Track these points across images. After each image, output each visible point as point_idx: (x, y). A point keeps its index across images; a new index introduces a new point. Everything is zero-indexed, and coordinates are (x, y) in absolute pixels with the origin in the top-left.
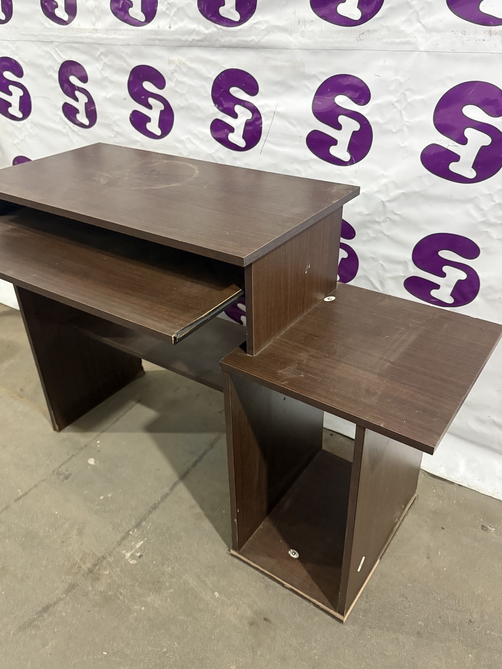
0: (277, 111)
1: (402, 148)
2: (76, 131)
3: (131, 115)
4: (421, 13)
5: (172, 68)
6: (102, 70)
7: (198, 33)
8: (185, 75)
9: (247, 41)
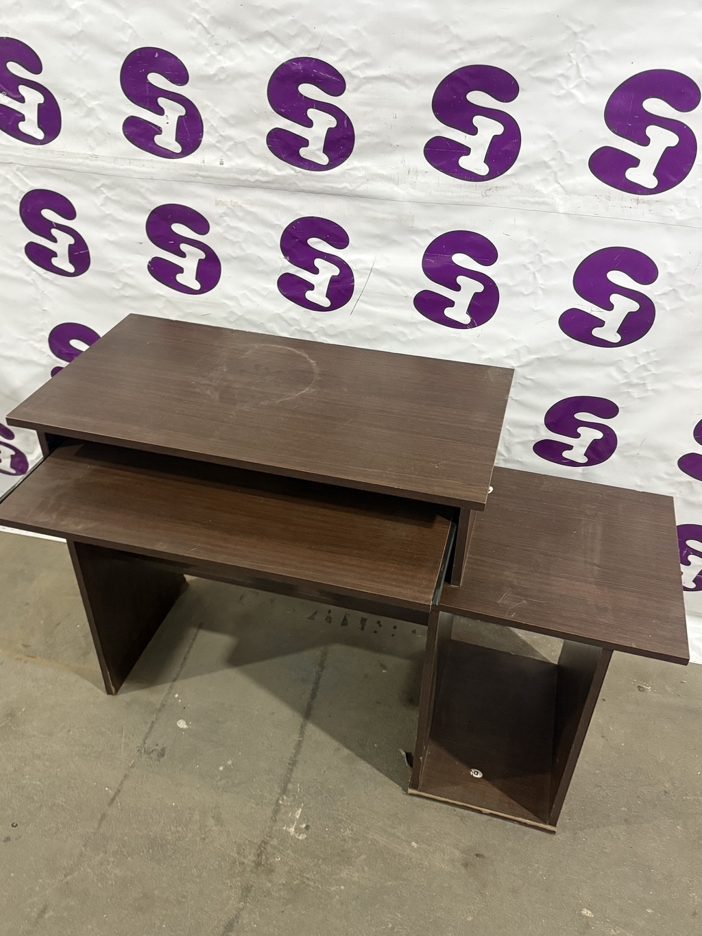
0: (375, 269)
1: (535, 311)
2: (51, 279)
3: (149, 262)
4: (559, 174)
5: (221, 210)
6: (101, 205)
7: (266, 173)
8: (241, 220)
9: (338, 188)
